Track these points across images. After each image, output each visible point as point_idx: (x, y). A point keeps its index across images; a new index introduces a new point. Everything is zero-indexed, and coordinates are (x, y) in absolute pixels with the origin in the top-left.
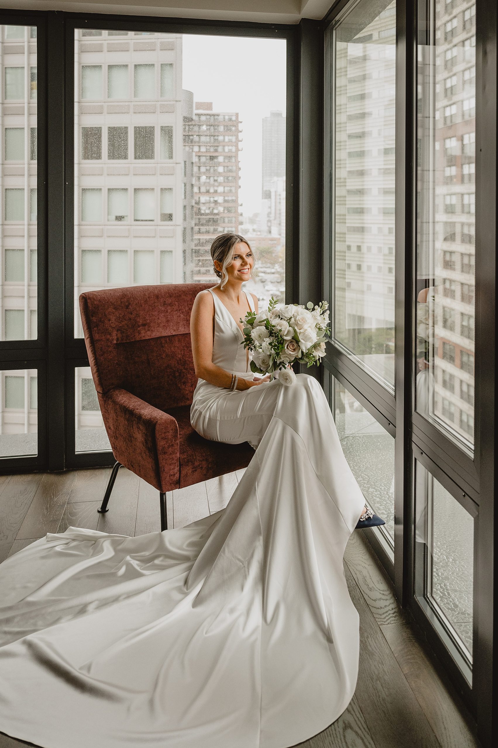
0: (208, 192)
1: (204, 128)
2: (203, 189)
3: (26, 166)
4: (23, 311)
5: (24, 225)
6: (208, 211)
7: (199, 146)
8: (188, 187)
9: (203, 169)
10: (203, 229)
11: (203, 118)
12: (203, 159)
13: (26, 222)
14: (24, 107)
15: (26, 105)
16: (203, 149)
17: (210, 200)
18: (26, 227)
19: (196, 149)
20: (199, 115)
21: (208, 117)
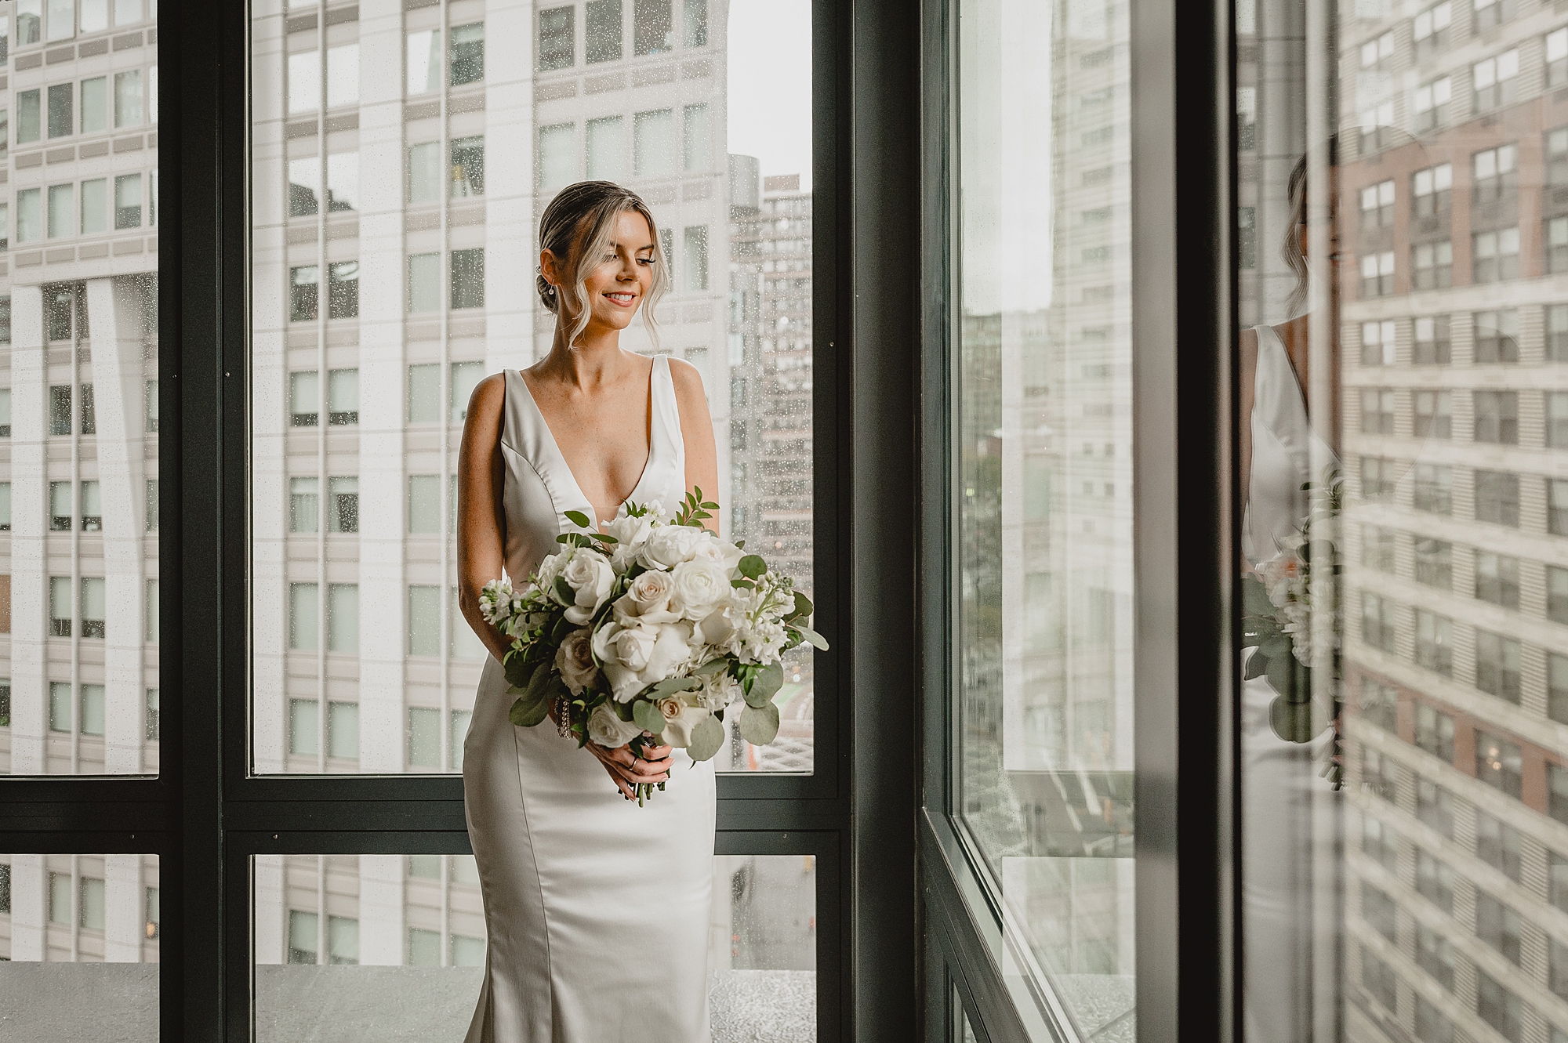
0: (791, 348)
1: (783, 225)
2: (783, 344)
3: (443, 322)
4: (439, 587)
5: (438, 429)
6: (791, 387)
7: (775, 261)
8: (751, 342)
9: (782, 305)
10: (783, 421)
11: (782, 206)
12: (782, 286)
13: (443, 424)
14: (438, 215)
15: (443, 210)
16: (782, 266)
17: (796, 365)
18: (443, 434)
19: (768, 267)
20: (774, 201)
21: (791, 203)
